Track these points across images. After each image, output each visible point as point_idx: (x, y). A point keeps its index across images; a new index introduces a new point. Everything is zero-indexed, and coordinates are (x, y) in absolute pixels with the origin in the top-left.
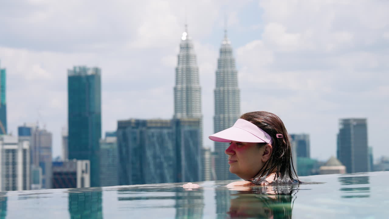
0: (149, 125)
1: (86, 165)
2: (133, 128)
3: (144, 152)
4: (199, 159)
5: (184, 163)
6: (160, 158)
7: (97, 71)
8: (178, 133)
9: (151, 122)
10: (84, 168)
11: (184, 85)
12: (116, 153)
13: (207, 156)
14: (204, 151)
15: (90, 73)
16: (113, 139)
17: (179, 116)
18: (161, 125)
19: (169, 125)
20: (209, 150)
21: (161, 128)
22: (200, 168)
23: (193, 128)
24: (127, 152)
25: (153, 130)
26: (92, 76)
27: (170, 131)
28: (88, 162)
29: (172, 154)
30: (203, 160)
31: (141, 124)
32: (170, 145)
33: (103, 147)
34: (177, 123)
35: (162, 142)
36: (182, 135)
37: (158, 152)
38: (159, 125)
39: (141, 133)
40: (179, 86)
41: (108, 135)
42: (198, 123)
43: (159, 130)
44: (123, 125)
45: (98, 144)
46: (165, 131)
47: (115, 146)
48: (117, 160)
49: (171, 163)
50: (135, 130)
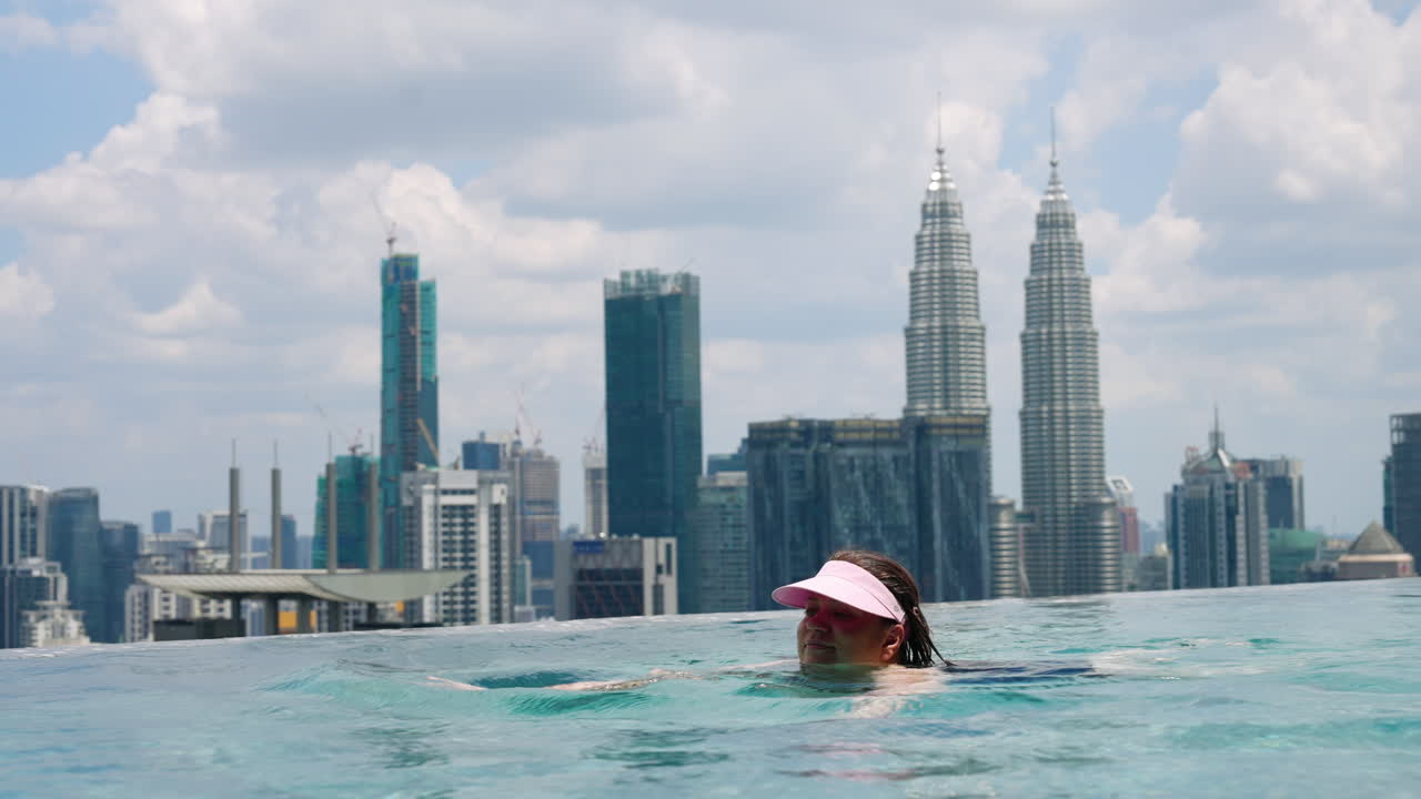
0: (840, 436)
1: (668, 547)
2: (795, 444)
3: (828, 513)
4: (983, 532)
5: (939, 543)
6: (871, 529)
7: (688, 281)
8: (922, 460)
9: (846, 426)
10: (662, 560)
11: (937, 322)
12: (746, 516)
13: (1005, 522)
14: (996, 508)
15: (667, 289)
16: (737, 478)
17: (922, 409)
18: (874, 435)
19: (896, 435)
20: (1011, 505)
21: (874, 444)
22: (986, 557)
23: (964, 445)
24: (778, 511)
25: (850, 452)
26: (675, 299)
27: (902, 452)
28: (673, 541)
29: (907, 518)
30: (993, 533)
31: (811, 432)
32: (901, 494)
33: (707, 498)
34: (917, 430)
35: (877, 486)
36: (935, 464)
37: (867, 515)
38: (869, 436)
39: (817, 457)
40: (922, 324)
41: (719, 464)
42: (979, 428)
43: (868, 451)
44: (763, 439)
45: (693, 489)
46: (886, 454)
47: (743, 497)
48: (747, 537)
49: (904, 543)
50: (801, 451)
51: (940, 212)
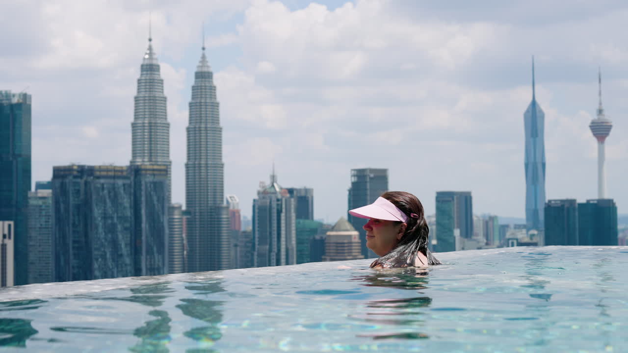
0: (98, 173)
1: (9, 226)
2: (75, 177)
3: (91, 211)
4: (165, 220)
5: (144, 225)
6: (112, 218)
7: (25, 96)
8: (137, 185)
9: (100, 169)
10: (6, 232)
11: (147, 121)
12: (52, 212)
13: (177, 216)
14: (172, 208)
15: (15, 100)
16: (47, 192)
17: (139, 162)
18: (114, 173)
19: (125, 174)
20: (180, 207)
21: (114, 177)
22: (167, 231)
23: (157, 179)
24: (67, 210)
25: (102, 181)
26: (19, 105)
27: (127, 182)
28: (12, 223)
29: (129, 213)
30: (171, 221)
31: (85, 172)
32: (126, 201)
33: (32, 202)
34: (136, 171)
35: (115, 199)
36: (143, 188)
37: (110, 211)
38: (111, 174)
39: (86, 183)
40: (140, 121)
41: (40, 186)
42: (165, 171)
43: (112, 181)
44: (60, 173)
45: (26, 198)
46: (120, 182)
47: (50, 201)
48: (52, 221)
49: (127, 225)
50: (79, 180)
51: (150, 69)
